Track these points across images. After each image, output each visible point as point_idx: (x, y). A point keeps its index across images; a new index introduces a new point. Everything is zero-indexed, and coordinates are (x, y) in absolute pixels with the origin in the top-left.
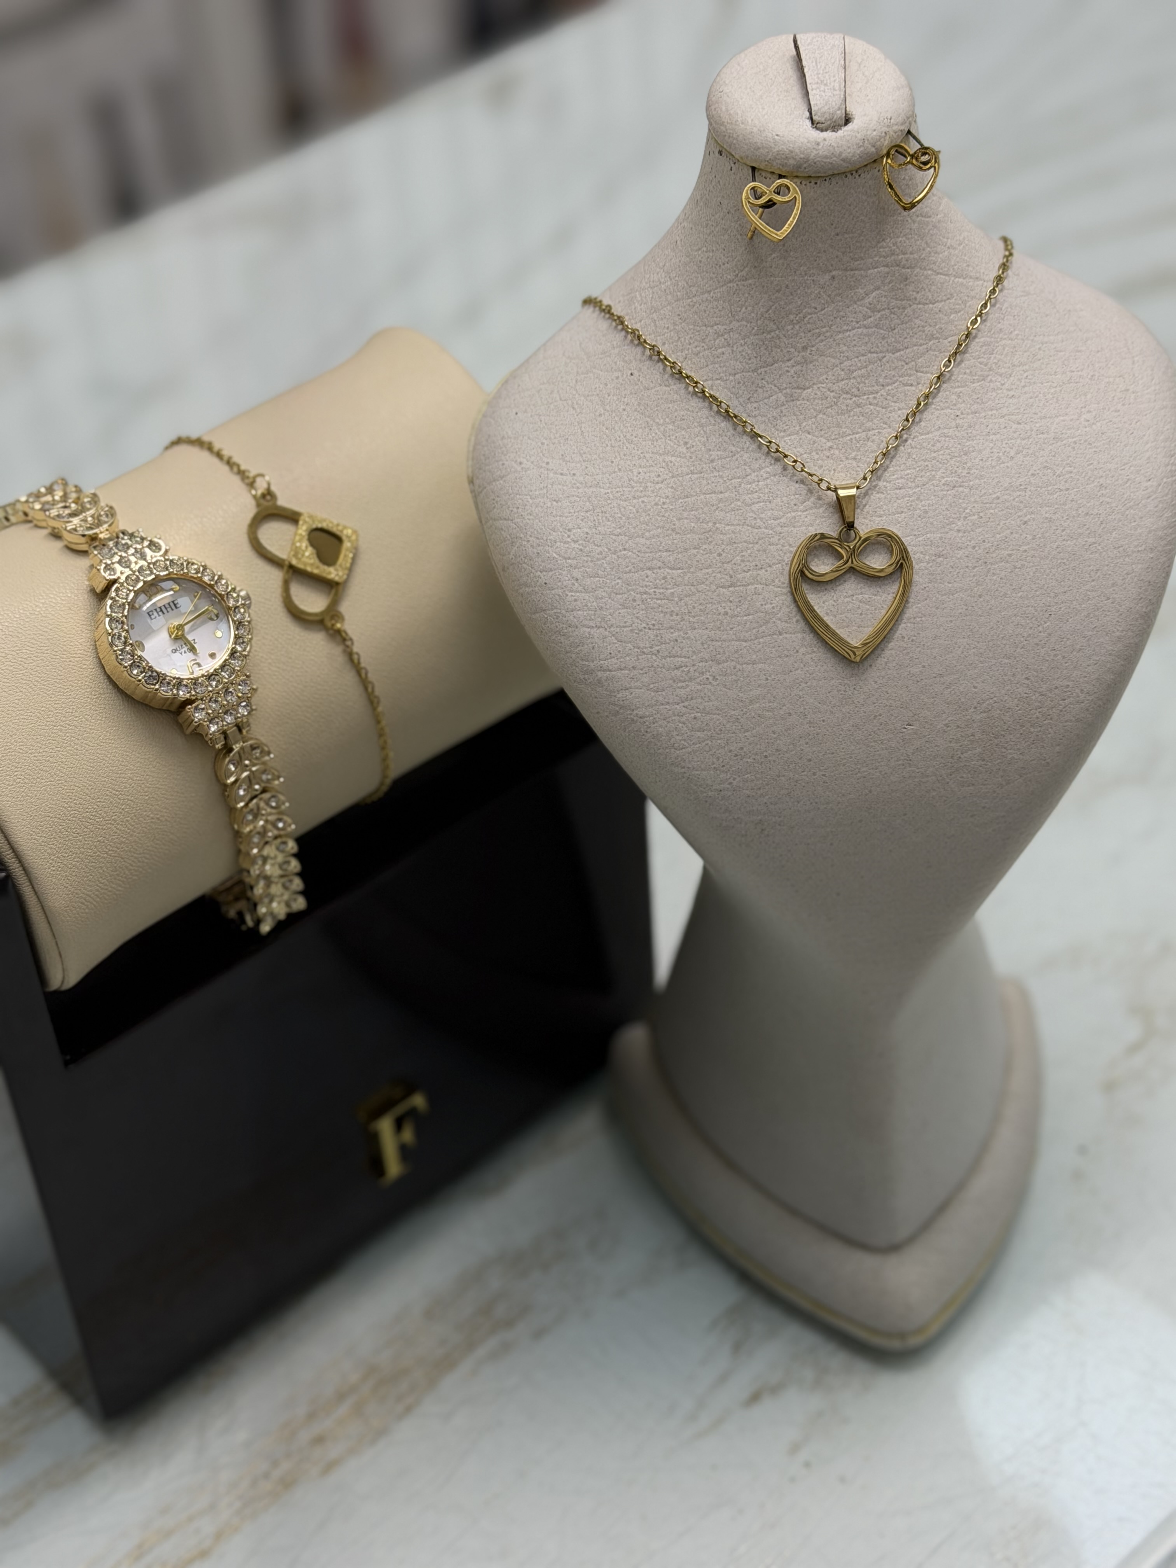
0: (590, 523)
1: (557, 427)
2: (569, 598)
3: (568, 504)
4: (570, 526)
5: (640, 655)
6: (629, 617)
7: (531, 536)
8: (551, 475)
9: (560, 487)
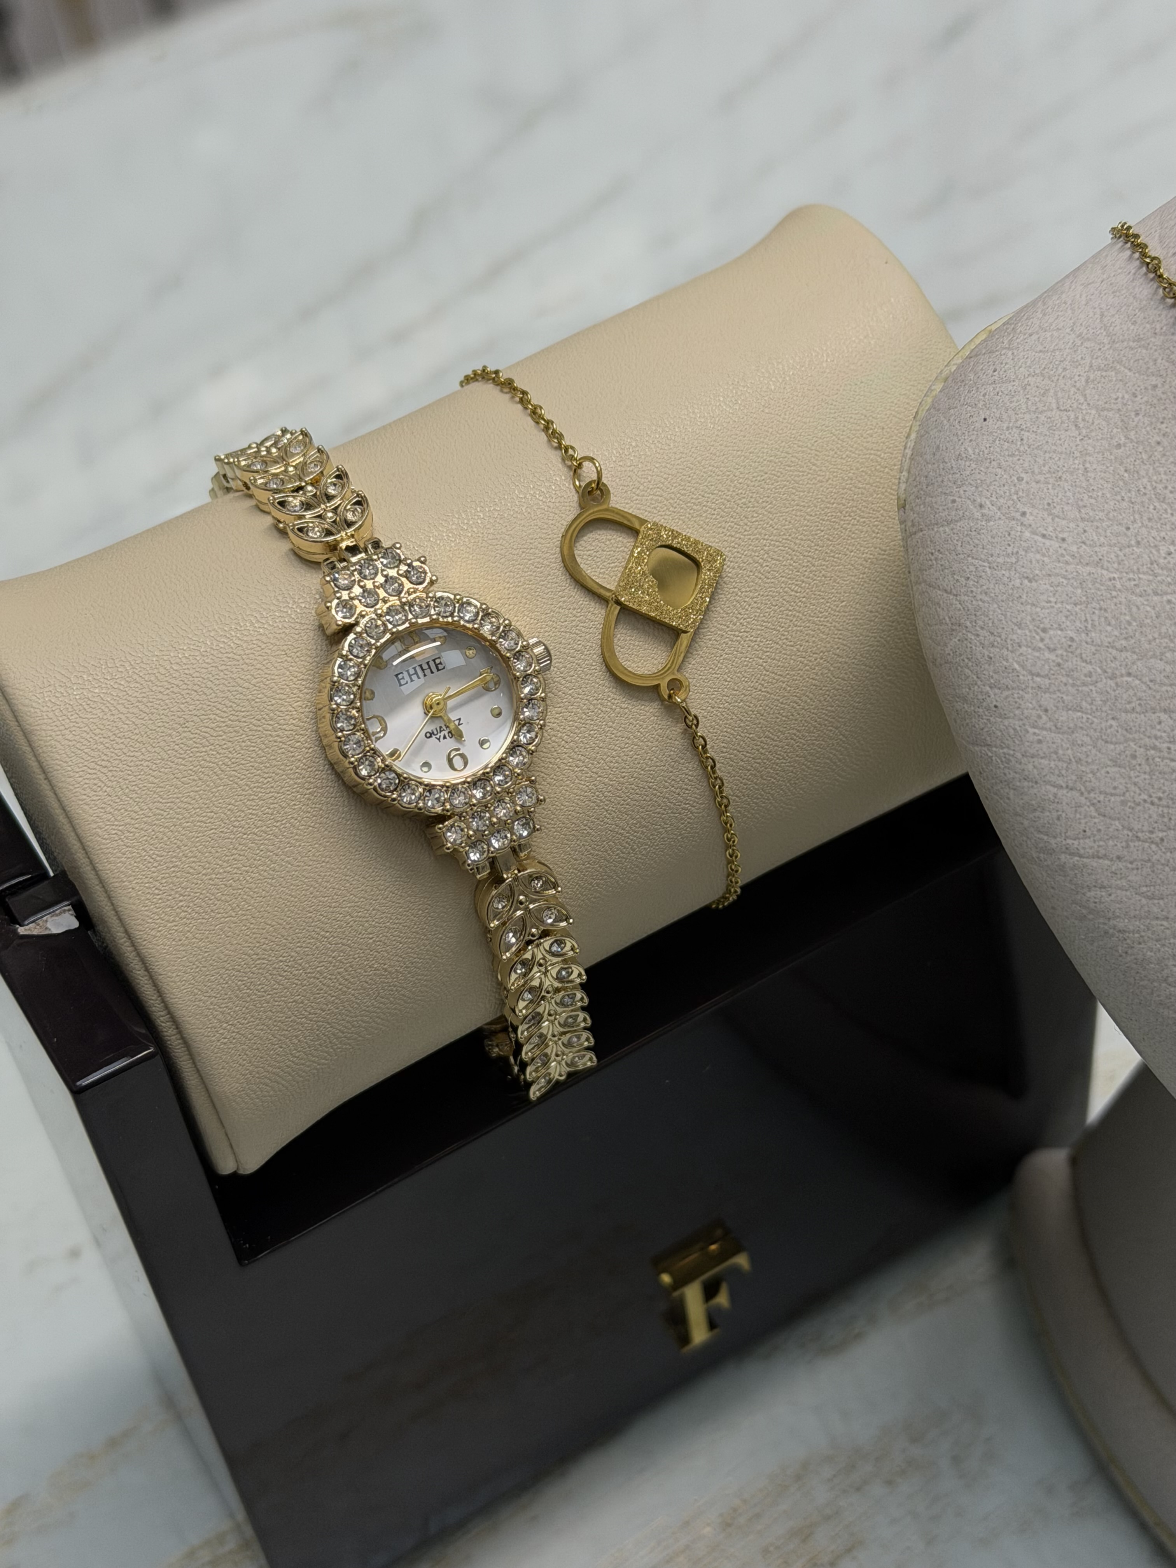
0: (1078, 624)
1: (1047, 455)
2: (1030, 737)
3: (1048, 586)
4: (1047, 623)
5: (1132, 841)
6: (1123, 781)
7: (982, 628)
8: (1027, 534)
9: (1038, 556)
